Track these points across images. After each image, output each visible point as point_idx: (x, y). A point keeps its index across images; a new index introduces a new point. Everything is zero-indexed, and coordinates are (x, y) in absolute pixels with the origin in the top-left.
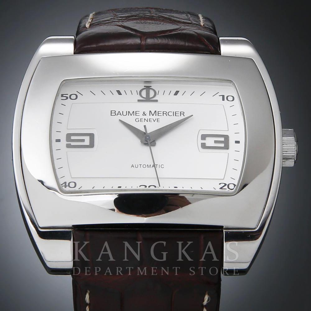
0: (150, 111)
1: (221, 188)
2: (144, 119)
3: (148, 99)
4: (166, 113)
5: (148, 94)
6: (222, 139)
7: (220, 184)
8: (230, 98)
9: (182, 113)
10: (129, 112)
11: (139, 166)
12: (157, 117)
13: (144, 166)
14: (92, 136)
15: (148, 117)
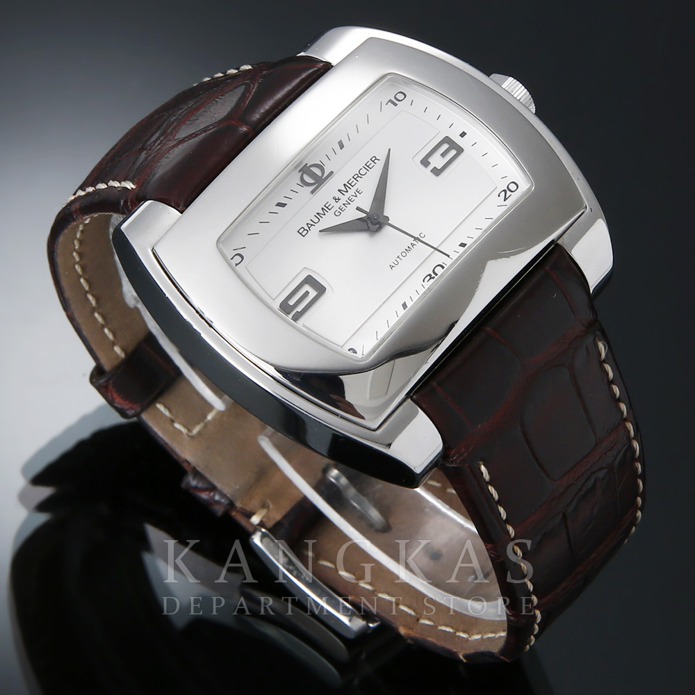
0: (339, 190)
1: (505, 199)
2: (343, 206)
3: (319, 182)
4: (357, 177)
5: (313, 175)
6: (446, 146)
7: (499, 196)
8: (400, 97)
9: (374, 159)
10: (318, 214)
11: (398, 259)
12: (354, 189)
13: (404, 254)
14: (309, 280)
15: (344, 199)
